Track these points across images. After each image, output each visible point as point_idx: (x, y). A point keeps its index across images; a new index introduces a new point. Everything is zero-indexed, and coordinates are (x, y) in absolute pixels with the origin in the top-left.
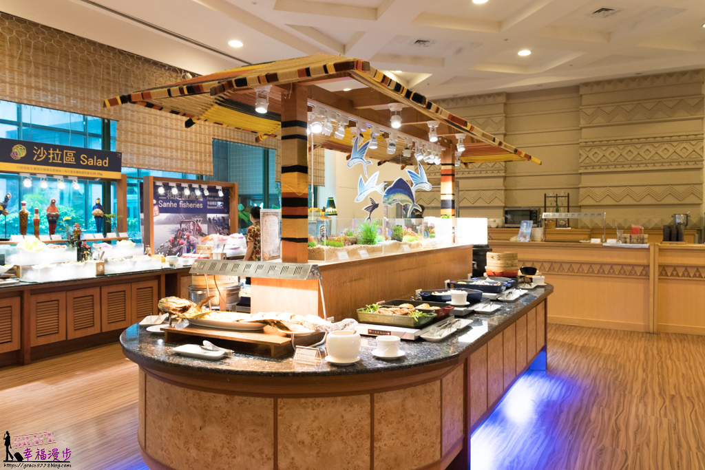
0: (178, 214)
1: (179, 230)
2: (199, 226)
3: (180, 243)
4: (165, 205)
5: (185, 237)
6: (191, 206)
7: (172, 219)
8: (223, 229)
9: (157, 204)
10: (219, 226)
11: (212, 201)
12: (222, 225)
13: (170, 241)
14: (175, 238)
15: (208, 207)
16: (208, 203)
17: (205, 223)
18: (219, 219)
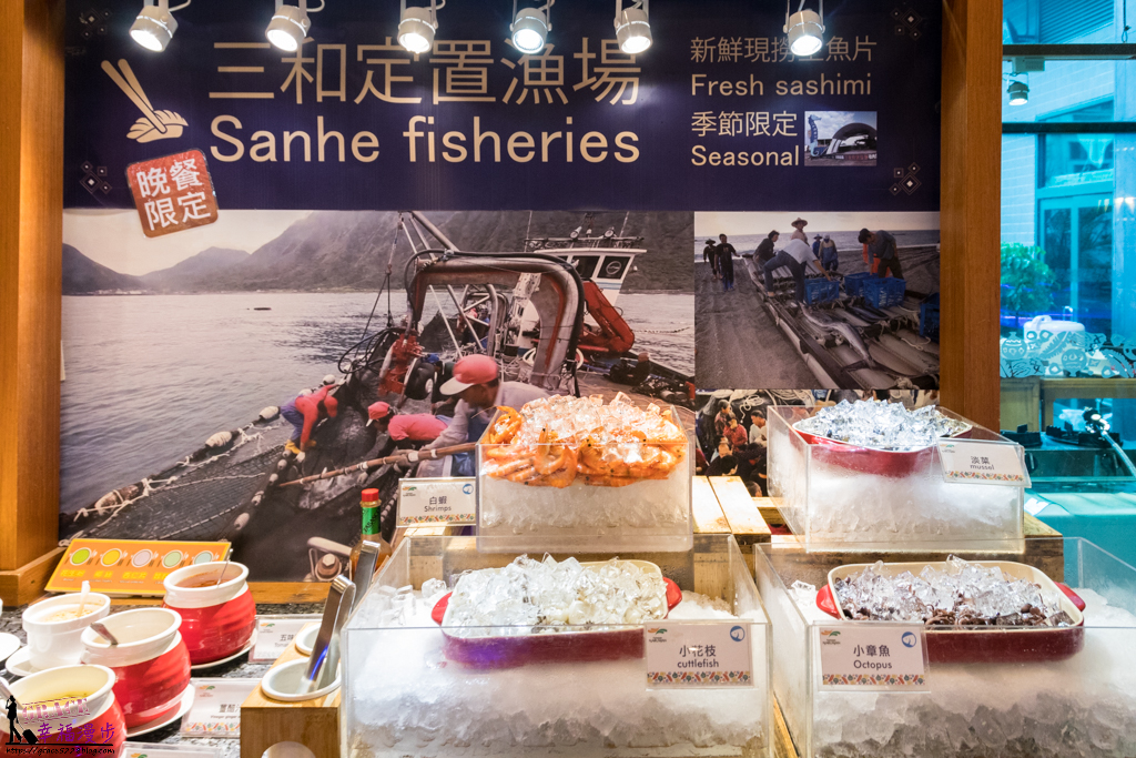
0: (390, 218)
1: (392, 333)
2: (602, 309)
3: (396, 428)
4: (267, 147)
5: (452, 387)
6: (518, 146)
7: (330, 251)
8: (870, 335)
9: (195, 139)
10: (825, 308)
11: (743, 105)
12: (859, 305)
13: (294, 415)
14: (352, 396)
15: (700, 157)
16: (703, 122)
17: (674, 287)
18: (825, 250)
